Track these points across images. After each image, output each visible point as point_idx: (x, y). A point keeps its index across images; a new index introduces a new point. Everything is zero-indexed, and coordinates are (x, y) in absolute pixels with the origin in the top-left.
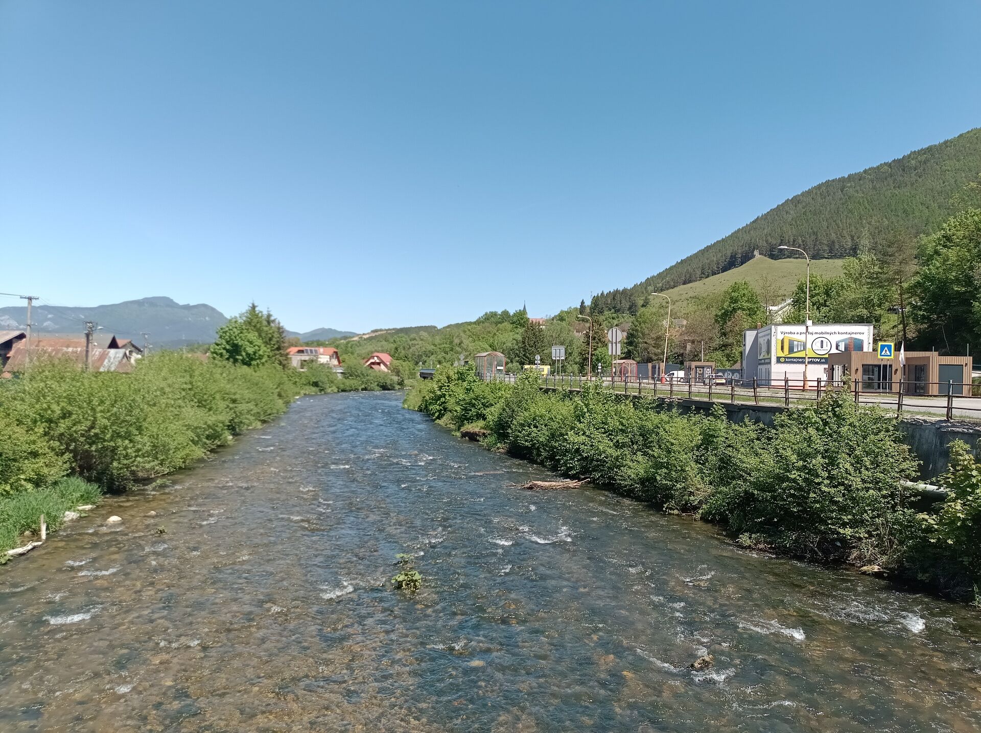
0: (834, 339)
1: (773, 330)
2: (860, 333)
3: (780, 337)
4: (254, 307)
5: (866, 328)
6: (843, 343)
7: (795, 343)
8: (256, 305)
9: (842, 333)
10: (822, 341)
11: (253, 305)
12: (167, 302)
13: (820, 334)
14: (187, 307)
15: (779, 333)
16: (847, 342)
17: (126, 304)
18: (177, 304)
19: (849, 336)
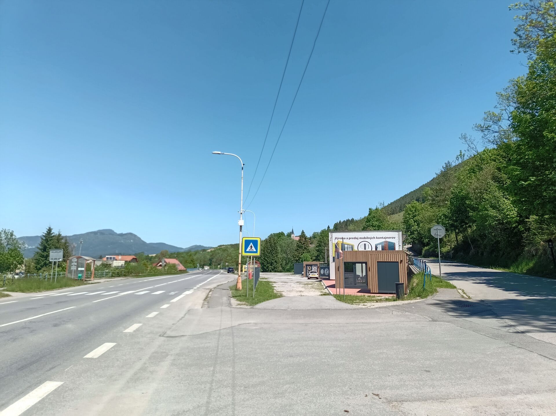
0: (374, 242)
1: (330, 237)
2: (393, 238)
3: (335, 242)
4: (50, 230)
5: (397, 233)
6: (381, 246)
7: (346, 246)
8: (51, 228)
9: (379, 238)
10: (365, 244)
11: (50, 228)
12: (110, 232)
13: (362, 238)
14: (121, 235)
15: (334, 238)
16: (383, 244)
17: (88, 234)
18: (116, 233)
19: (384, 240)
